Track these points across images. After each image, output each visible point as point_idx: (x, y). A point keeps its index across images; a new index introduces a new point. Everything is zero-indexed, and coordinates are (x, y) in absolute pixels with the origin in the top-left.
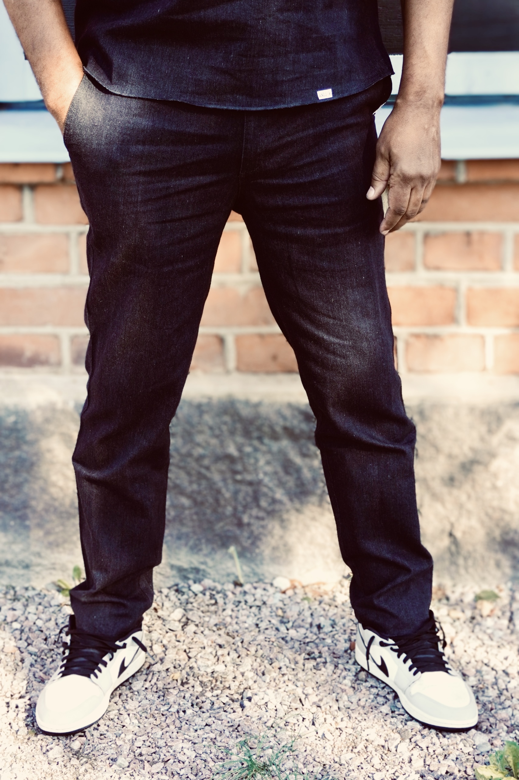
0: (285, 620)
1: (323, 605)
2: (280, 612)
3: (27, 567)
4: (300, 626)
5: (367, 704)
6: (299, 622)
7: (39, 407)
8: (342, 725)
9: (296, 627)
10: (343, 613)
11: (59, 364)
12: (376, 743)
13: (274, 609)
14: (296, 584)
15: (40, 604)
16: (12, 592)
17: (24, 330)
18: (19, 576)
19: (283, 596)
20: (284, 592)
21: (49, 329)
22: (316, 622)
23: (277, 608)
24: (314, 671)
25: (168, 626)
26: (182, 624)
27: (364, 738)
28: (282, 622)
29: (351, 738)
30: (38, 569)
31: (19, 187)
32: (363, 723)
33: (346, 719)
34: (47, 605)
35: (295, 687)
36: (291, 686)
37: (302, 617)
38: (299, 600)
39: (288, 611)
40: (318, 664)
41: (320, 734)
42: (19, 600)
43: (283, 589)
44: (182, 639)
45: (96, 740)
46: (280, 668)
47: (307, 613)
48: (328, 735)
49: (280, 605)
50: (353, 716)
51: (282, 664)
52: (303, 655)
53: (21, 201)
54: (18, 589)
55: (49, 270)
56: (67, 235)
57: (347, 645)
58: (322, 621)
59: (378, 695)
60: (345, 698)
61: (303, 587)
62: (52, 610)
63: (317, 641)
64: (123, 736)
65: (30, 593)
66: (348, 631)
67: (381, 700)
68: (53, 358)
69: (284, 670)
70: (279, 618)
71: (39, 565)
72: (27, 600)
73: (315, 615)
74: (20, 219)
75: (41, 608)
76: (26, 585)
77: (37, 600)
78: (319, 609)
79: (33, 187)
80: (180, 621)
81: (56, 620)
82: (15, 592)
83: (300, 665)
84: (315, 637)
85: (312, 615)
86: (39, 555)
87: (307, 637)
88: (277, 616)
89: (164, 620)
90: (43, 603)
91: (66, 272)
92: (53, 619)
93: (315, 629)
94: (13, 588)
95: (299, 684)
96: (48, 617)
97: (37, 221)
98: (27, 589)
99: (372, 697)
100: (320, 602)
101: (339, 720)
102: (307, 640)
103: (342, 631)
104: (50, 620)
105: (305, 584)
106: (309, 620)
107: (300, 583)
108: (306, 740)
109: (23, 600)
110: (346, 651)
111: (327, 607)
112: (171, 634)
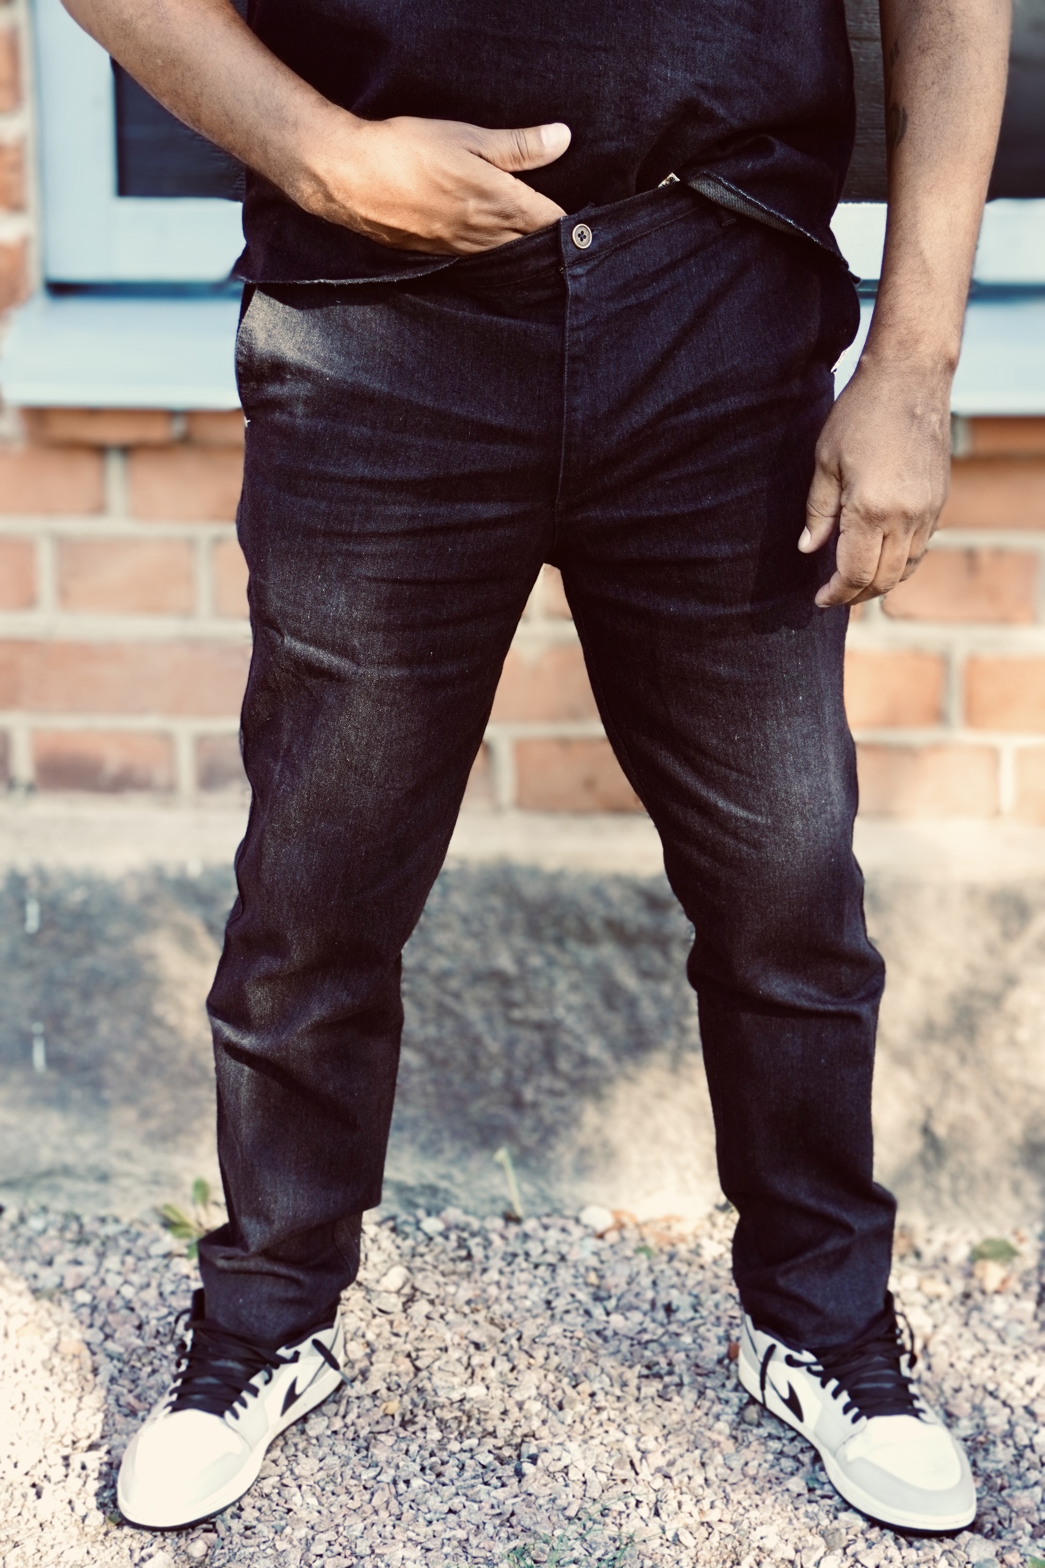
0: (603, 1294)
1: (676, 1264)
2: (593, 1278)
3: (104, 1178)
4: (632, 1308)
5: (762, 1473)
6: (630, 1298)
8: (712, 1516)
9: (624, 1309)
10: (715, 1282)
11: (171, 787)
12: (778, 1555)
13: (582, 1270)
14: (625, 1220)
15: (128, 1252)
16: (74, 1227)
17: (104, 722)
18: (88, 1196)
19: (600, 1244)
20: (601, 1236)
21: (153, 722)
22: (662, 1300)
23: (587, 1269)
24: (659, 1402)
25: (376, 1303)
26: (404, 1299)
27: (755, 1544)
28: (596, 1298)
29: (730, 1544)
30: (125, 1182)
31: (100, 450)
32: (754, 1514)
33: (720, 1505)
34: (142, 1254)
35: (621, 1435)
36: (615, 1433)
37: (635, 1288)
38: (629, 1253)
39: (608, 1274)
40: (665, 1388)
41: (669, 1535)
42: (88, 1242)
43: (600, 1228)
44: (403, 1332)
45: (237, 1539)
46: (592, 1396)
47: (646, 1281)
48: (686, 1537)
49: (594, 1262)
50: (734, 1497)
51: (596, 1387)
52: (638, 1368)
53: (102, 475)
54: (86, 1220)
55: (154, 610)
56: (192, 542)
57: (723, 1349)
58: (675, 1297)
59: (782, 1454)
60: (719, 1461)
61: (638, 1226)
62: (151, 1264)
63: (665, 1339)
64: (288, 1530)
65: (110, 1229)
66: (725, 1320)
67: (786, 1464)
68: (159, 779)
69: (600, 1399)
70: (591, 1290)
71: (127, 1175)
72: (103, 1244)
73: (662, 1285)
74: (99, 509)
75: (130, 1260)
76: (103, 1213)
77: (123, 1243)
78: (669, 1272)
79: (127, 450)
80: (398, 1292)
81: (160, 1285)
82: (81, 1226)
83: (632, 1389)
84: (660, 1331)
85: (654, 1283)
86: (127, 1155)
87: (645, 1331)
88: (587, 1284)
89: (368, 1290)
90: (135, 1251)
91: (187, 614)
92: (154, 1284)
93: (661, 1315)
94: (77, 1218)
95: (629, 1428)
96: (144, 1280)
97: (134, 514)
98: (103, 1220)
99: (770, 1458)
100: (671, 1258)
101: (705, 1501)
102: (646, 1337)
103: (713, 1319)
104: (148, 1285)
105: (641, 1219)
106: (650, 1294)
107: (632, 1217)
108: (643, 1548)
109: (96, 1243)
110: (720, 1362)
111: (684, 1269)
112: (381, 1320)
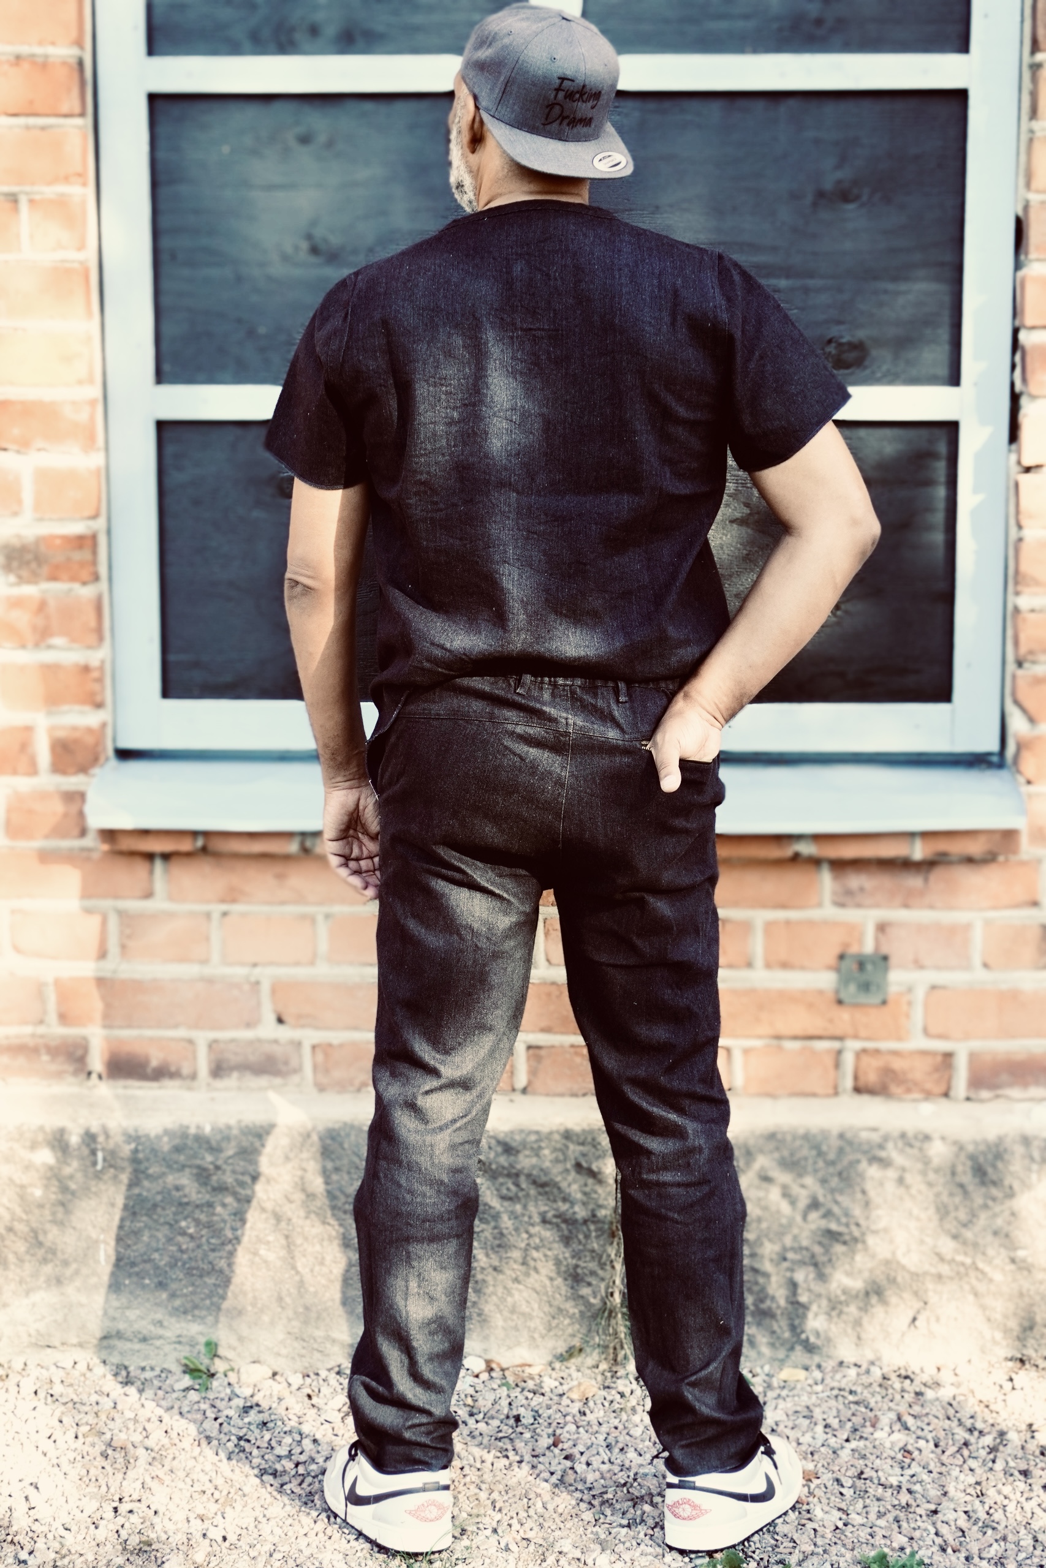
0: (475, 1411)
1: (526, 1393)
2: (469, 1401)
3: (144, 1340)
4: (492, 1418)
5: (566, 1511)
6: (493, 1412)
7: (166, 1132)
8: (530, 1535)
9: (487, 1418)
10: (550, 1402)
11: (193, 1076)
12: (570, 1556)
13: (463, 1396)
14: (494, 1366)
15: (160, 1388)
16: (124, 1373)
17: (149, 1033)
18: (134, 1352)
19: (476, 1380)
20: (477, 1376)
21: (182, 1033)
22: (515, 1413)
23: (466, 1396)
24: (505, 1471)
25: (324, 1417)
26: (342, 1414)
27: (556, 1550)
28: (471, 1415)
29: (541, 1550)
30: (158, 1343)
31: (150, 857)
32: (558, 1533)
33: (536, 1529)
34: (169, 1390)
35: (478, 1491)
36: (474, 1489)
37: (497, 1407)
38: (495, 1386)
39: (480, 1399)
40: (510, 1464)
41: (503, 1545)
42: (132, 1384)
43: (476, 1371)
44: (340, 1434)
45: (225, 1551)
46: (462, 1469)
47: (504, 1403)
48: (513, 1547)
49: (471, 1391)
50: (546, 1525)
51: (465, 1462)
52: (493, 1452)
53: (151, 872)
54: (131, 1369)
55: (183, 959)
56: (208, 915)
57: (551, 1441)
58: (522, 1411)
59: (581, 1500)
60: (539, 1505)
61: (503, 1370)
62: (175, 1395)
63: (512, 1436)
64: (258, 1546)
65: (148, 1374)
66: (554, 1424)
67: (583, 1506)
68: (186, 1071)
69: (467, 1470)
70: (468, 1409)
71: (160, 1337)
72: (143, 1384)
73: (514, 1405)
74: (149, 895)
75: (160, 1393)
76: (143, 1364)
77: (156, 1383)
78: (520, 1397)
79: (166, 857)
80: (339, 1410)
81: (180, 1408)
82: (128, 1373)
83: (488, 1465)
84: (511, 1431)
85: (510, 1404)
86: (160, 1323)
87: (501, 1431)
88: (465, 1405)
89: (319, 1409)
90: (164, 1387)
91: (205, 962)
92: (176, 1407)
93: (512, 1421)
94: (126, 1368)
95: (483, 1486)
96: (170, 1404)
97: (171, 898)
98: (143, 1369)
99: (574, 1502)
100: (523, 1390)
101: (527, 1526)
102: (500, 1435)
103: (546, 1424)
104: (172, 1407)
105: (504, 1366)
106: (506, 1411)
107: (498, 1364)
108: (485, 1553)
109: (139, 1383)
110: (548, 1448)
111: (530, 1395)
112: (327, 1425)
